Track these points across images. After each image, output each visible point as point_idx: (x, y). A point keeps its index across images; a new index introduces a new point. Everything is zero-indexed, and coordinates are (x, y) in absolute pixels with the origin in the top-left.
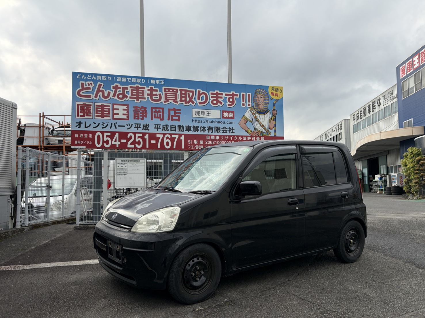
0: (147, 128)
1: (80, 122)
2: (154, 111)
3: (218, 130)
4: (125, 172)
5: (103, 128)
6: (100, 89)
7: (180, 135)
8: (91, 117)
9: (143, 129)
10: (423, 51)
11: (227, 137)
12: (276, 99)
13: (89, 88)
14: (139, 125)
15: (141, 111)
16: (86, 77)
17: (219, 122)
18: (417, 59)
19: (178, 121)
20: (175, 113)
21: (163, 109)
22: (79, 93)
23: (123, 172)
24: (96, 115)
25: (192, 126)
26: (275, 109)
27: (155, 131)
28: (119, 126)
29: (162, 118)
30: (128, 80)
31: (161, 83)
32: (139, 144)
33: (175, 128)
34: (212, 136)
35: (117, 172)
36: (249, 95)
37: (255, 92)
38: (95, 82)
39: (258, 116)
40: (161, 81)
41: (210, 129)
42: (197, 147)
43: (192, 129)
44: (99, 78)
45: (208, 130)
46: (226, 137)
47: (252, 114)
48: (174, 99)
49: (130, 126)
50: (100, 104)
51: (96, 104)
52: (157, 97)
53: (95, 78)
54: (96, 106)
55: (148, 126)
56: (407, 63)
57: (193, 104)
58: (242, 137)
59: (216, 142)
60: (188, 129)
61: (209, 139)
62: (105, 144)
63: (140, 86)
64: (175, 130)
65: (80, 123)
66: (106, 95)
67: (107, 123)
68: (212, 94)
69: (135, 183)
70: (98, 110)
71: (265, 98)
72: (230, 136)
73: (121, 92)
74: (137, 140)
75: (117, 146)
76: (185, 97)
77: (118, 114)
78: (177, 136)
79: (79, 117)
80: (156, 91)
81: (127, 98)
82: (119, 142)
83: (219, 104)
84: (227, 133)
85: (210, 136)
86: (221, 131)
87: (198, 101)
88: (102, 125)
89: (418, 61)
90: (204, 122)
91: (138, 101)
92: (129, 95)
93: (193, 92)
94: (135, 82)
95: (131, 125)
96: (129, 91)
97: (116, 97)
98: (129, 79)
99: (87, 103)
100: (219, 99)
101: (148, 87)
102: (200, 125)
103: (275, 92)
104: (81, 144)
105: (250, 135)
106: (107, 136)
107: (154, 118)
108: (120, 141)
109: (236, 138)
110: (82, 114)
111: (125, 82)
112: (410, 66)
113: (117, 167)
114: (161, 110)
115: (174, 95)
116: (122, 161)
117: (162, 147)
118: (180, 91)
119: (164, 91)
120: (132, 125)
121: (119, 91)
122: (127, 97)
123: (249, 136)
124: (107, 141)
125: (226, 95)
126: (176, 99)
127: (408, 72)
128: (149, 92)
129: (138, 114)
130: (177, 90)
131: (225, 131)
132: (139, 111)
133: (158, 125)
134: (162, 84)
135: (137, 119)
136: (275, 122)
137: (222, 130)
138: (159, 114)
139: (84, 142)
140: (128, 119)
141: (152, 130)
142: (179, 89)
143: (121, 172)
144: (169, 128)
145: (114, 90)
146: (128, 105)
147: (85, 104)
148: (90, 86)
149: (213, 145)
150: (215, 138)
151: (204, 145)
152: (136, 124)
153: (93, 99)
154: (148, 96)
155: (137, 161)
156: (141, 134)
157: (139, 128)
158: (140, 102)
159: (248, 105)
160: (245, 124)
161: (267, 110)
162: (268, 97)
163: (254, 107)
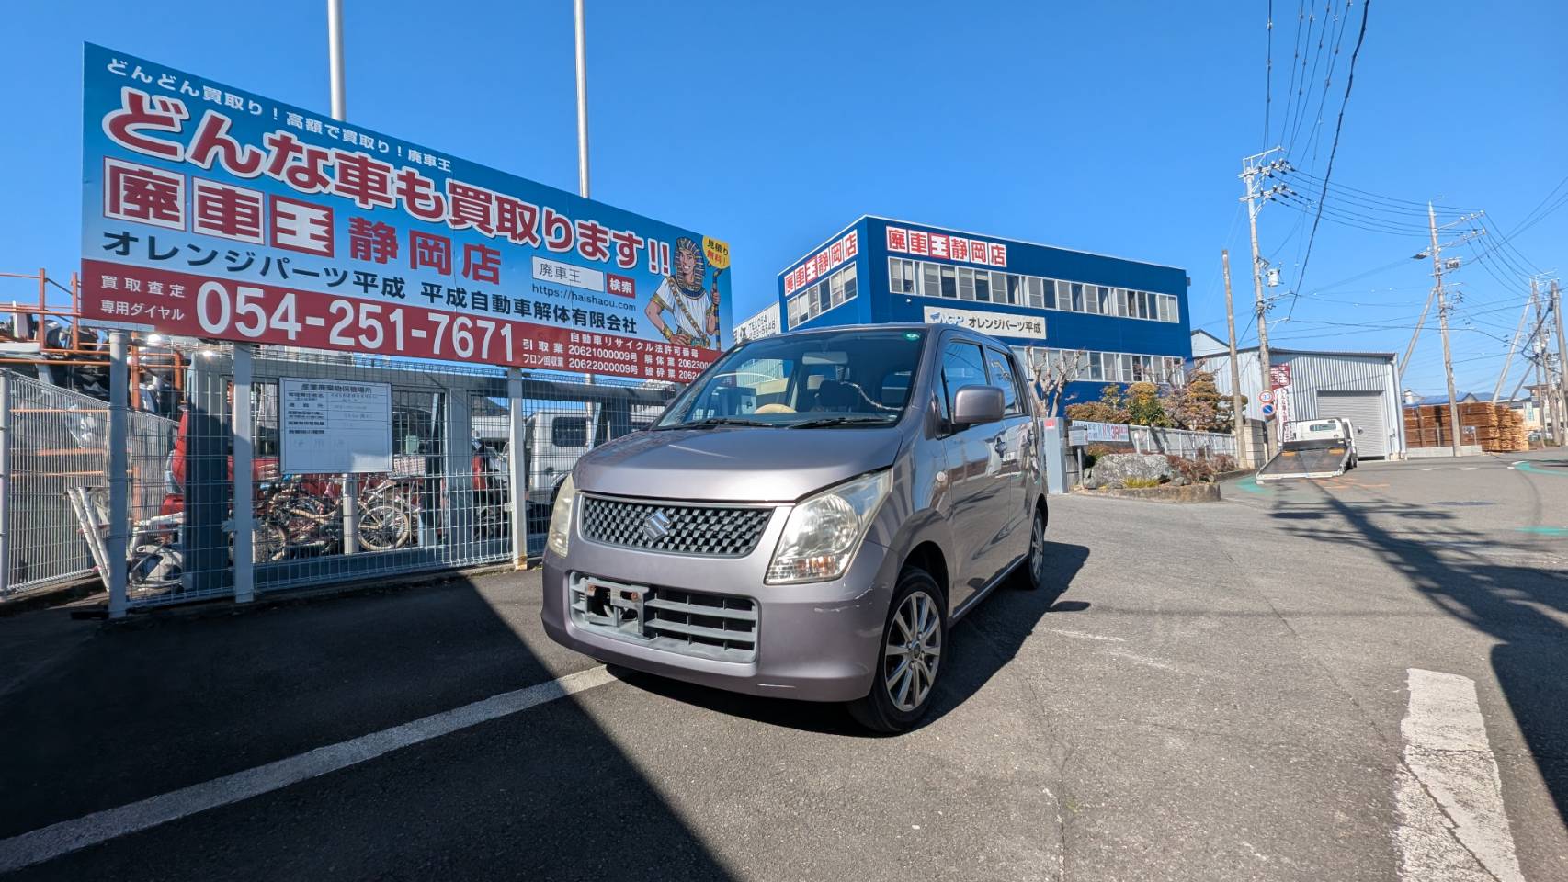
0: (399, 290)
1: (126, 234)
2: (421, 242)
3: (598, 320)
4: (316, 423)
5: (231, 269)
6: (217, 136)
7: (500, 324)
8: (180, 225)
9: (384, 293)
10: (822, 253)
11: (621, 342)
13: (169, 121)
14: (370, 279)
15: (376, 236)
16: (150, 78)
17: (601, 303)
18: (813, 266)
19: (492, 283)
20: (485, 259)
21: (447, 242)
22: (118, 126)
23: (311, 423)
24: (200, 221)
25: (533, 302)
26: (716, 290)
27: (424, 303)
28: (295, 271)
29: (444, 267)
30: (329, 132)
31: (442, 166)
32: (372, 336)
33: (486, 300)
34: (584, 335)
35: (287, 420)
36: (665, 248)
37: (677, 244)
38: (197, 106)
39: (683, 298)
40: (440, 159)
41: (578, 315)
42: (547, 360)
43: (532, 310)
44: (211, 94)
45: (573, 316)
46: (617, 341)
47: (672, 293)
48: (481, 219)
49: (337, 279)
50: (219, 187)
51: (198, 182)
52: (429, 205)
53: (194, 92)
54: (200, 190)
55: (399, 285)
56: (798, 270)
57: (534, 243)
58: (653, 344)
59: (594, 350)
60: (522, 310)
61: (578, 341)
63: (370, 159)
64: (483, 306)
65: (125, 240)
66: (242, 159)
67: (248, 254)
68: (581, 226)
71: (697, 260)
72: (626, 340)
73: (305, 164)
74: (364, 323)
75: (292, 336)
76: (513, 221)
77: (292, 232)
78: (491, 326)
79: (122, 216)
80: (427, 185)
81: (325, 187)
82: (299, 325)
83: (599, 255)
84: (620, 330)
85: (580, 333)
86: (607, 325)
88: (228, 258)
89: (815, 270)
90: (563, 294)
91: (367, 203)
92: (333, 177)
93: (533, 211)
94: (354, 142)
95: (340, 274)
96: (333, 167)
97: (283, 176)
98: (333, 128)
99: (156, 172)
100: (600, 244)
101: (398, 167)
102: (553, 301)
103: (714, 251)
104: (130, 316)
105: (668, 342)
106: (249, 300)
107: (421, 264)
108: (300, 318)
109: (640, 345)
111: (318, 134)
113: (287, 404)
114: (442, 245)
115: (481, 208)
116: (305, 387)
117: (447, 352)
118: (497, 200)
119: (451, 192)
120: (345, 274)
122: (325, 184)
123: (667, 345)
124: (252, 316)
125: (616, 236)
126: (487, 221)
127: (798, 286)
128: (403, 185)
129: (367, 243)
130: (489, 196)
131: (614, 326)
132: (371, 235)
133: (432, 286)
134: (444, 169)
135: (363, 258)
136: (717, 318)
137: (608, 323)
138: (435, 254)
139: (144, 309)
140: (330, 255)
141: (414, 298)
142: (494, 194)
143: (301, 423)
144: (468, 300)
145: (275, 150)
146: (330, 210)
147: (149, 175)
148: (172, 114)
149: (586, 358)
150: (592, 340)
151: (566, 356)
152: (361, 273)
153: (185, 161)
154: (400, 196)
155: (362, 390)
156: (379, 307)
157: (369, 288)
158: (373, 210)
159: (662, 269)
160: (659, 314)
161: (702, 289)
162: (703, 260)
163: (675, 278)
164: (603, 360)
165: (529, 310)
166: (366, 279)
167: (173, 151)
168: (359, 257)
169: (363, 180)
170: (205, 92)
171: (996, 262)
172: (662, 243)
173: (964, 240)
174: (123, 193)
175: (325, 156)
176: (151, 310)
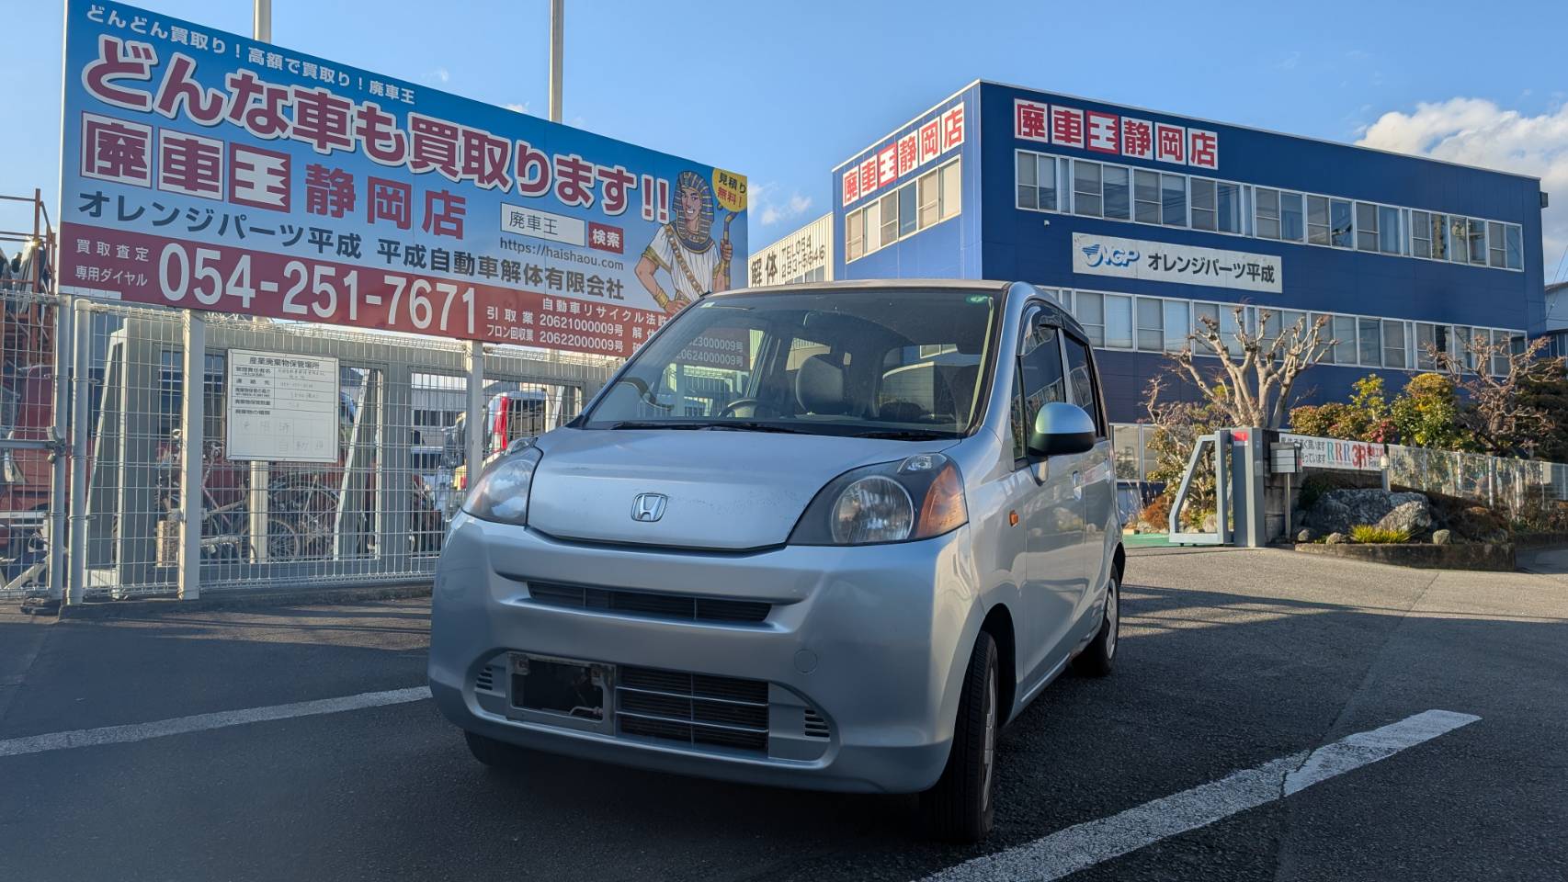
0: (355, 249)
1: (99, 194)
2: (380, 191)
3: (576, 281)
4: (262, 402)
5: (191, 229)
6: (183, 81)
7: (463, 288)
8: (146, 183)
9: (339, 252)
10: (906, 138)
12: (731, 210)
13: (139, 68)
14: (325, 235)
15: (333, 185)
16: (124, 22)
17: (581, 260)
18: (891, 158)
19: (455, 238)
20: (448, 209)
21: (407, 188)
22: (95, 77)
23: (258, 402)
24: (164, 177)
25: (500, 261)
26: (728, 241)
27: (379, 262)
28: (252, 229)
29: (403, 220)
30: (290, 67)
31: (405, 98)
32: (325, 305)
33: (447, 258)
34: (559, 302)
35: (234, 399)
36: (663, 186)
37: (679, 180)
38: (165, 47)
39: (685, 254)
40: (403, 90)
41: (554, 277)
42: (515, 333)
43: (500, 271)
44: (179, 35)
45: (547, 278)
46: (599, 309)
47: (670, 246)
48: (446, 159)
49: (291, 237)
50: (182, 137)
51: (164, 133)
52: (390, 146)
53: (163, 34)
54: (165, 142)
55: (355, 242)
56: (863, 165)
57: (505, 185)
58: (644, 313)
59: (571, 320)
60: (488, 270)
61: (551, 309)
62: (198, 292)
63: (330, 95)
64: (444, 266)
65: (98, 199)
66: (205, 105)
67: (208, 212)
68: (560, 162)
69: (298, 445)
70: (174, 157)
71: (704, 201)
72: (610, 308)
73: (264, 106)
74: (317, 288)
75: (246, 304)
76: (480, 160)
77: (250, 185)
78: (452, 290)
79: (95, 174)
80: (388, 122)
81: (283, 131)
82: (254, 291)
83: (580, 199)
84: (602, 295)
85: (554, 299)
86: (587, 289)
87: (520, 180)
88: (189, 216)
89: (893, 165)
90: (536, 251)
91: (324, 147)
92: (291, 120)
93: (504, 146)
94: (314, 76)
95: (296, 231)
96: (292, 107)
97: (243, 122)
98: (293, 62)
99: (128, 125)
100: (582, 185)
101: (358, 103)
102: (525, 259)
103: (727, 188)
104: (100, 282)
105: (664, 311)
106: (207, 263)
107: (379, 216)
108: (255, 284)
109: (627, 315)
110: (108, 165)
111: (278, 69)
112: (870, 175)
113: (235, 380)
114: (402, 193)
115: (446, 147)
116: (253, 360)
117: (403, 322)
118: (464, 135)
119: (413, 129)
120: (301, 230)
121: (255, 100)
123: (661, 314)
124: (209, 279)
125: (602, 173)
126: (452, 162)
127: (864, 190)
128: (363, 124)
129: (324, 194)
130: (454, 130)
131: (596, 290)
132: (328, 185)
133: (390, 243)
134: (407, 101)
135: (319, 212)
136: (727, 278)
137: (588, 286)
138: (394, 203)
139: (113, 274)
140: (286, 209)
141: (370, 257)
142: (461, 128)
143: (248, 402)
144: (427, 259)
145: (236, 92)
146: (286, 157)
147: (120, 128)
148: (143, 60)
149: (560, 330)
150: (569, 308)
151: (536, 327)
152: (317, 230)
153: (152, 111)
154: (359, 137)
155: (309, 365)
156: (334, 269)
157: (324, 247)
158: (330, 155)
159: (659, 215)
160: (652, 274)
161: (710, 239)
162: (711, 201)
163: (675, 227)
164: (581, 333)
165: (495, 271)
166: (321, 236)
167: (142, 101)
168: (315, 211)
169: (322, 120)
170: (173, 33)
171: (1200, 161)
172: (660, 180)
173: (1146, 123)
174: (98, 149)
175: (284, 95)
176: (118, 275)
